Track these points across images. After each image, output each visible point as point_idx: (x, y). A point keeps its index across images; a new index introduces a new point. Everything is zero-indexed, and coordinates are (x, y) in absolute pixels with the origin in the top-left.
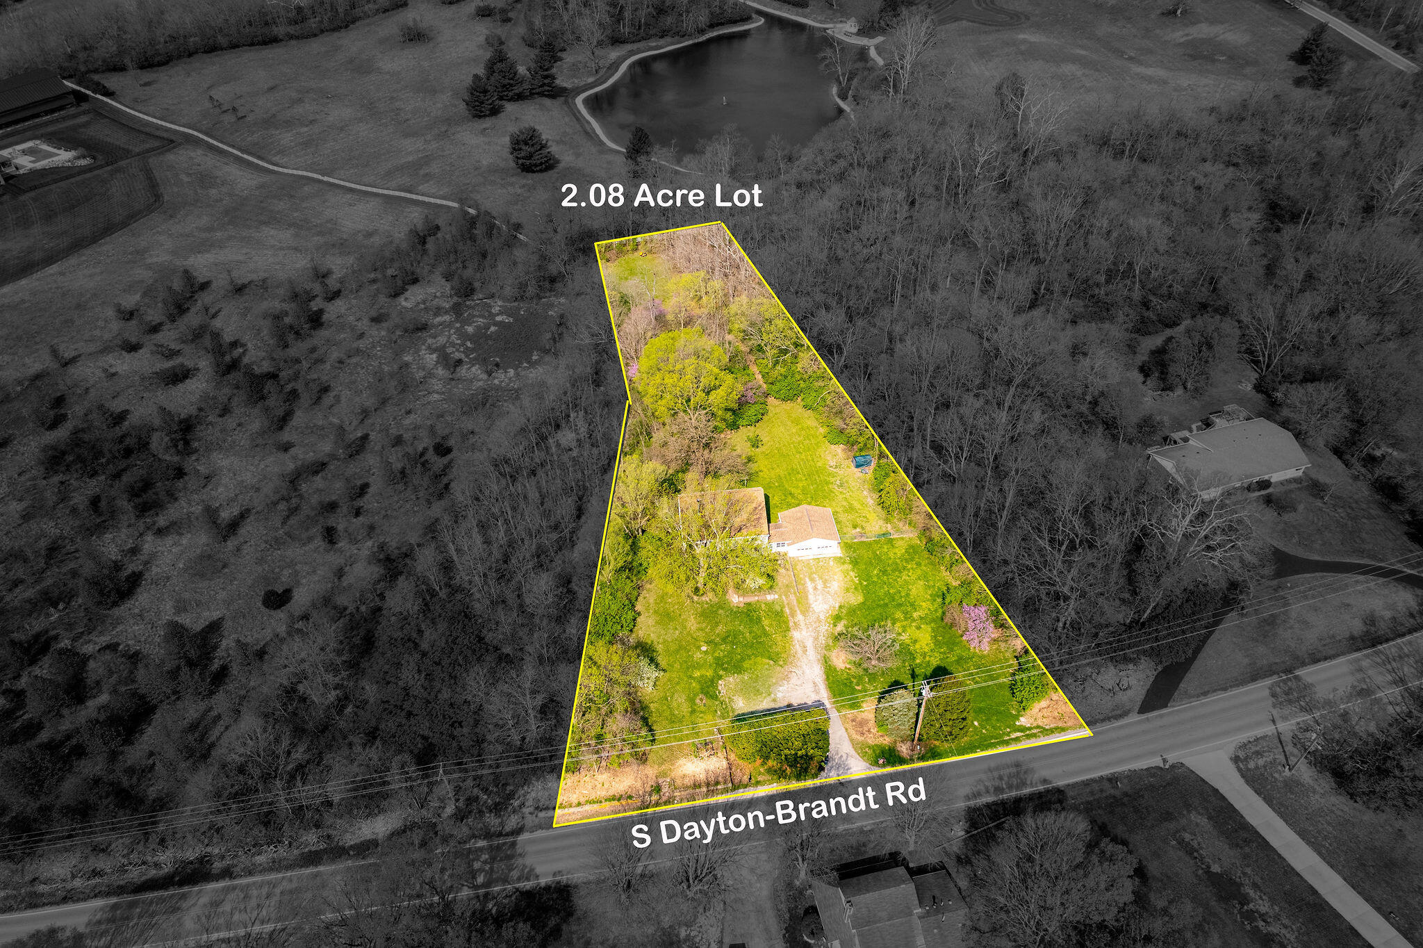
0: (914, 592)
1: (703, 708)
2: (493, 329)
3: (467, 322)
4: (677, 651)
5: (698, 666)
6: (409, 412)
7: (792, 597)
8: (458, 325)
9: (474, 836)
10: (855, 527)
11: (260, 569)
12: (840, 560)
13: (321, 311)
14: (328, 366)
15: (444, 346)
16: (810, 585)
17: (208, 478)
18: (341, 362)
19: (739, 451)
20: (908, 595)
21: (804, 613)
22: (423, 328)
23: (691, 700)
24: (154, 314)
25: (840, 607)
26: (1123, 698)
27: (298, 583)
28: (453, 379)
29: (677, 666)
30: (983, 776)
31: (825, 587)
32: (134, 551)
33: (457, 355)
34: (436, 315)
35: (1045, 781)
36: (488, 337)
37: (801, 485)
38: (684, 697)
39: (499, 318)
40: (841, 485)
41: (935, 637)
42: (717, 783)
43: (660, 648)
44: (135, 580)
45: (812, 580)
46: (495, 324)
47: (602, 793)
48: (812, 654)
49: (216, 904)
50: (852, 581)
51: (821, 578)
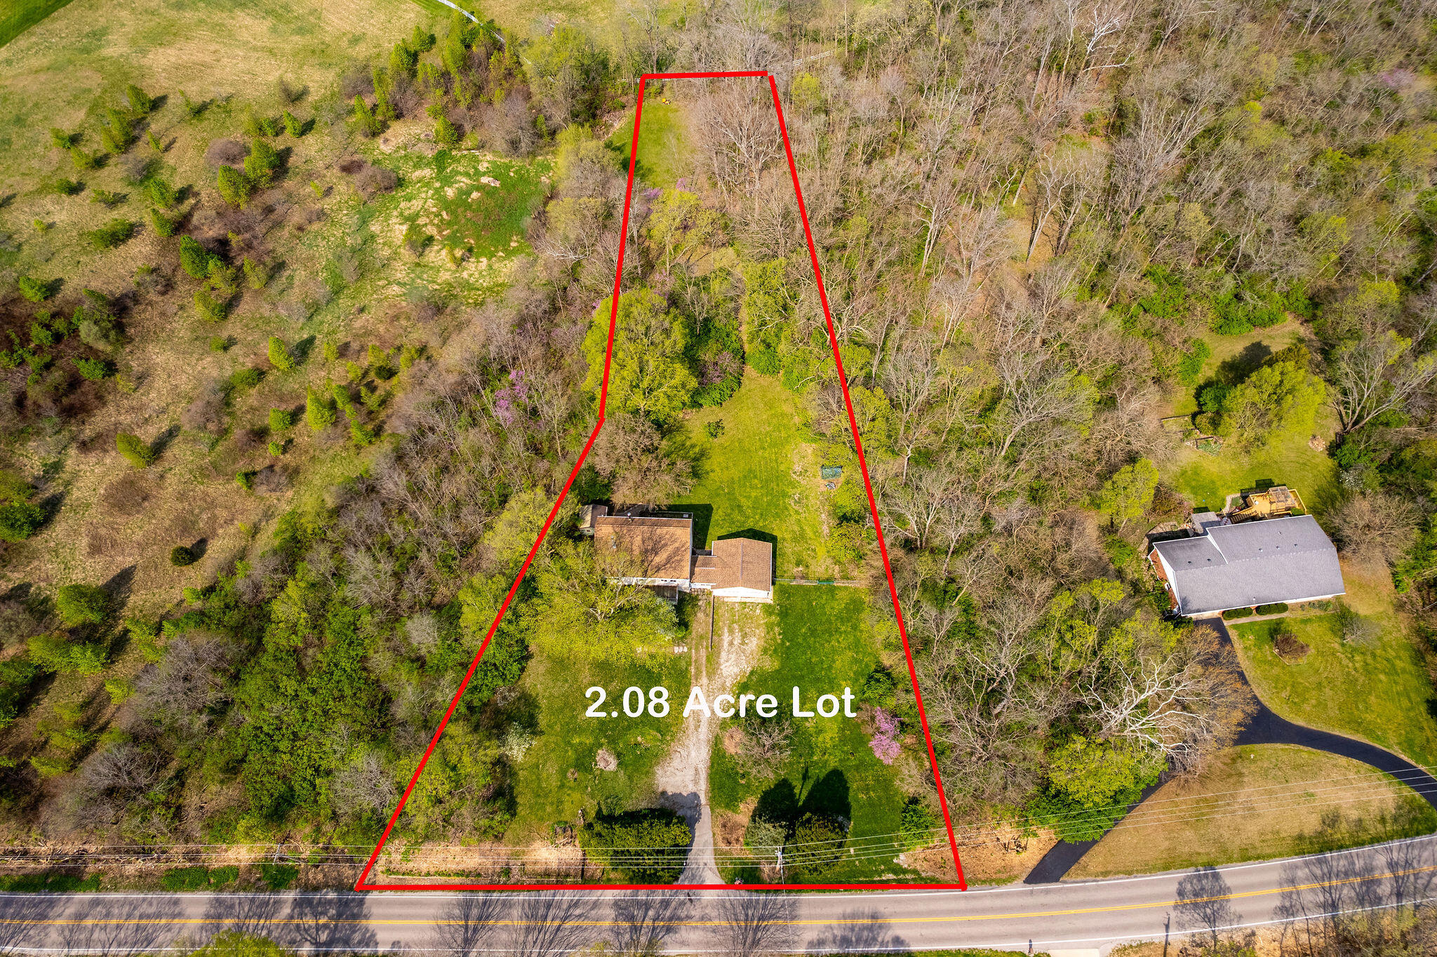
0: (838, 664)
1: (572, 784)
2: (475, 195)
3: (447, 181)
4: (561, 710)
5: (579, 730)
6: (362, 310)
7: (703, 653)
8: (437, 185)
9: (327, 886)
10: (798, 565)
11: (180, 506)
12: (768, 609)
13: (288, 152)
14: (286, 233)
15: (417, 215)
16: (726, 638)
17: (141, 378)
18: (300, 229)
19: (694, 441)
20: (830, 667)
21: (709, 677)
22: (400, 183)
23: (563, 773)
24: (98, 143)
25: (752, 673)
26: (1013, 858)
27: (214, 534)
28: (418, 265)
29: (558, 728)
30: (834, 922)
31: (743, 643)
32: (57, 467)
33: (431, 230)
34: (417, 166)
35: (897, 941)
36: (468, 206)
37: (753, 494)
38: (556, 767)
39: (484, 180)
40: (798, 502)
41: (843, 730)
42: (567, 875)
43: (543, 703)
44: (52, 506)
45: (731, 632)
46: (478, 189)
47: (453, 867)
48: (704, 733)
49: (80, 916)
50: (774, 639)
51: (741, 630)
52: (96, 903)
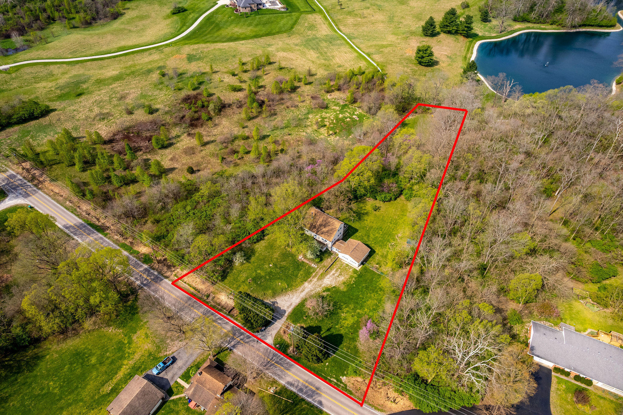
0: (369, 302)
1: (247, 283)
2: (348, 119)
3: (341, 112)
4: (261, 260)
5: (261, 269)
6: (289, 135)
7: (321, 271)
8: (338, 112)
9: (157, 270)
10: (377, 264)
11: (200, 160)
12: (355, 271)
13: (299, 87)
14: (283, 107)
15: (326, 118)
16: (333, 272)
17: (215, 125)
18: (288, 107)
19: (366, 208)
20: (365, 302)
21: (318, 279)
22: (326, 107)
23: (247, 278)
25: (334, 287)
27: (204, 170)
28: (316, 131)
29: (256, 264)
30: (301, 381)
31: (338, 276)
32: (179, 136)
33: (327, 124)
34: (335, 105)
35: (320, 403)
36: (344, 121)
37: (377, 235)
38: (246, 275)
39: (354, 117)
40: (392, 246)
41: (354, 324)
42: (225, 309)
43: (257, 255)
44: (171, 145)
45: (337, 271)
46: (350, 118)
47: (194, 285)
48: (303, 295)
50: (350, 282)
51: (340, 272)
52: (101, 238)
